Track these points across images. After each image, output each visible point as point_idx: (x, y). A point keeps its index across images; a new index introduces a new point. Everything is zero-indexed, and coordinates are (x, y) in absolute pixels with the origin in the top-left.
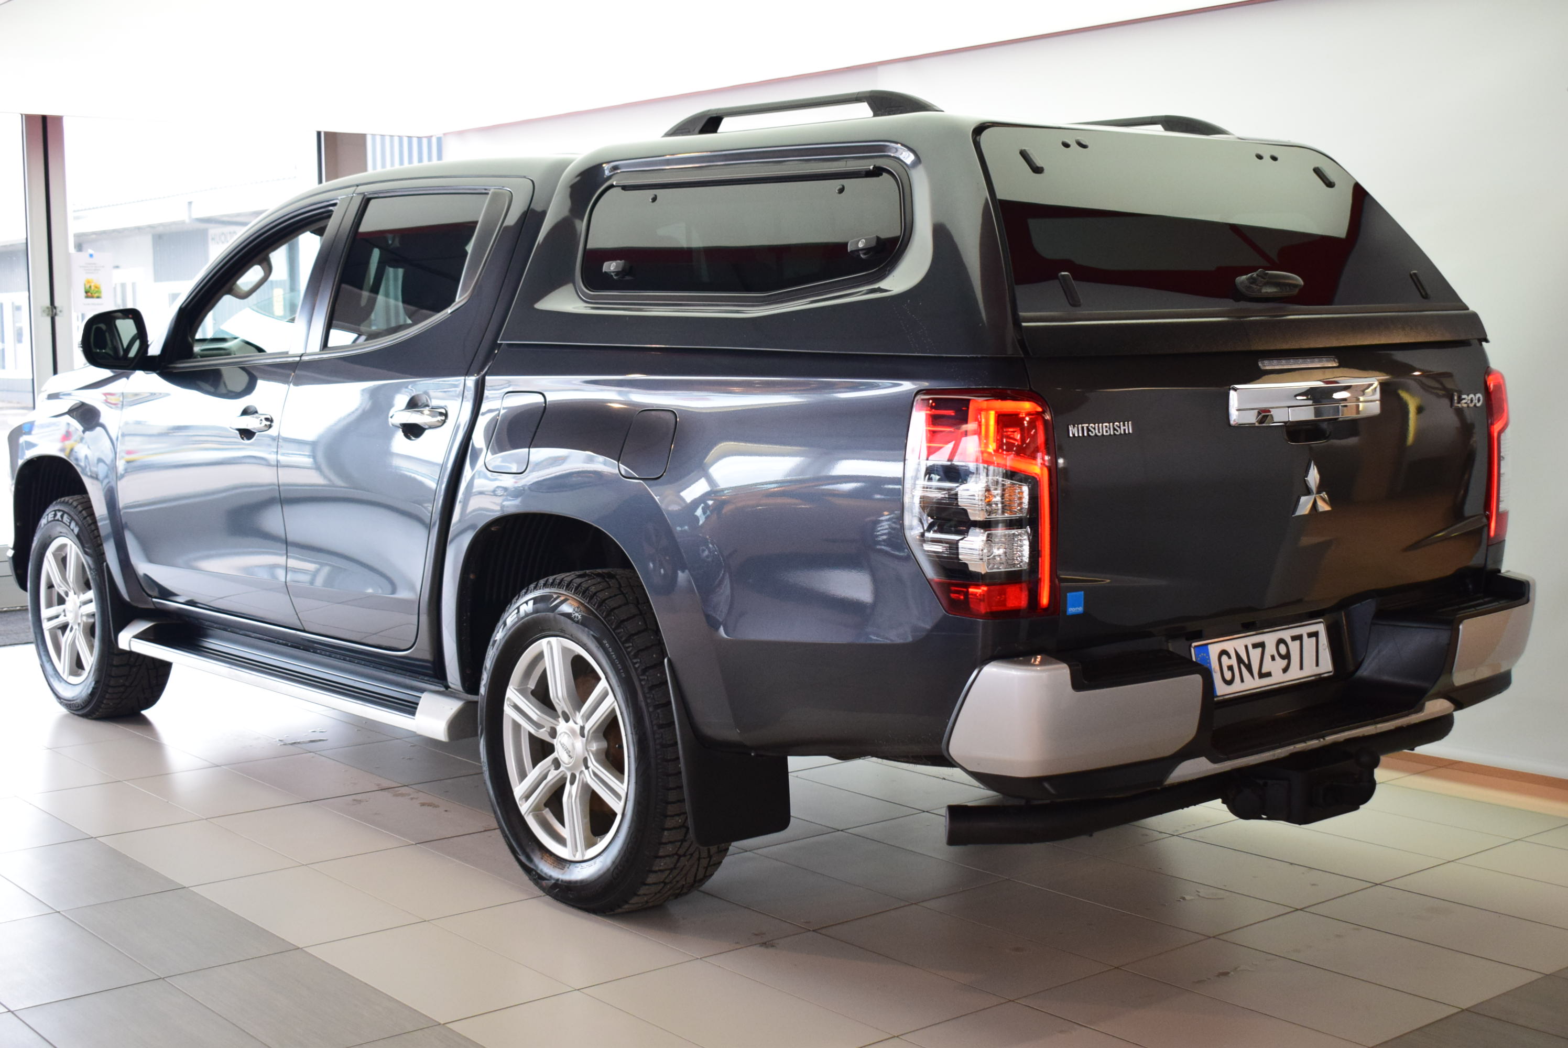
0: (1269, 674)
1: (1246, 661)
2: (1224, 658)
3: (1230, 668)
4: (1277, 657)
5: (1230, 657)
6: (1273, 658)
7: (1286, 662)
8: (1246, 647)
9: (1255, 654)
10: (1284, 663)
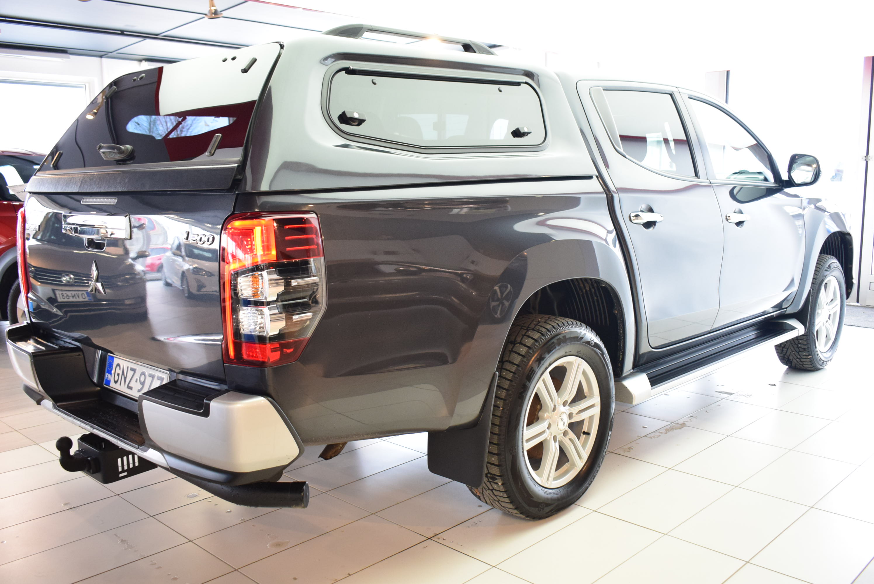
0: (131, 388)
1: (125, 376)
2: (118, 368)
3: (118, 375)
4: (138, 381)
5: (120, 369)
6: (136, 381)
7: (141, 386)
8: (128, 367)
9: (130, 373)
10: (140, 386)
